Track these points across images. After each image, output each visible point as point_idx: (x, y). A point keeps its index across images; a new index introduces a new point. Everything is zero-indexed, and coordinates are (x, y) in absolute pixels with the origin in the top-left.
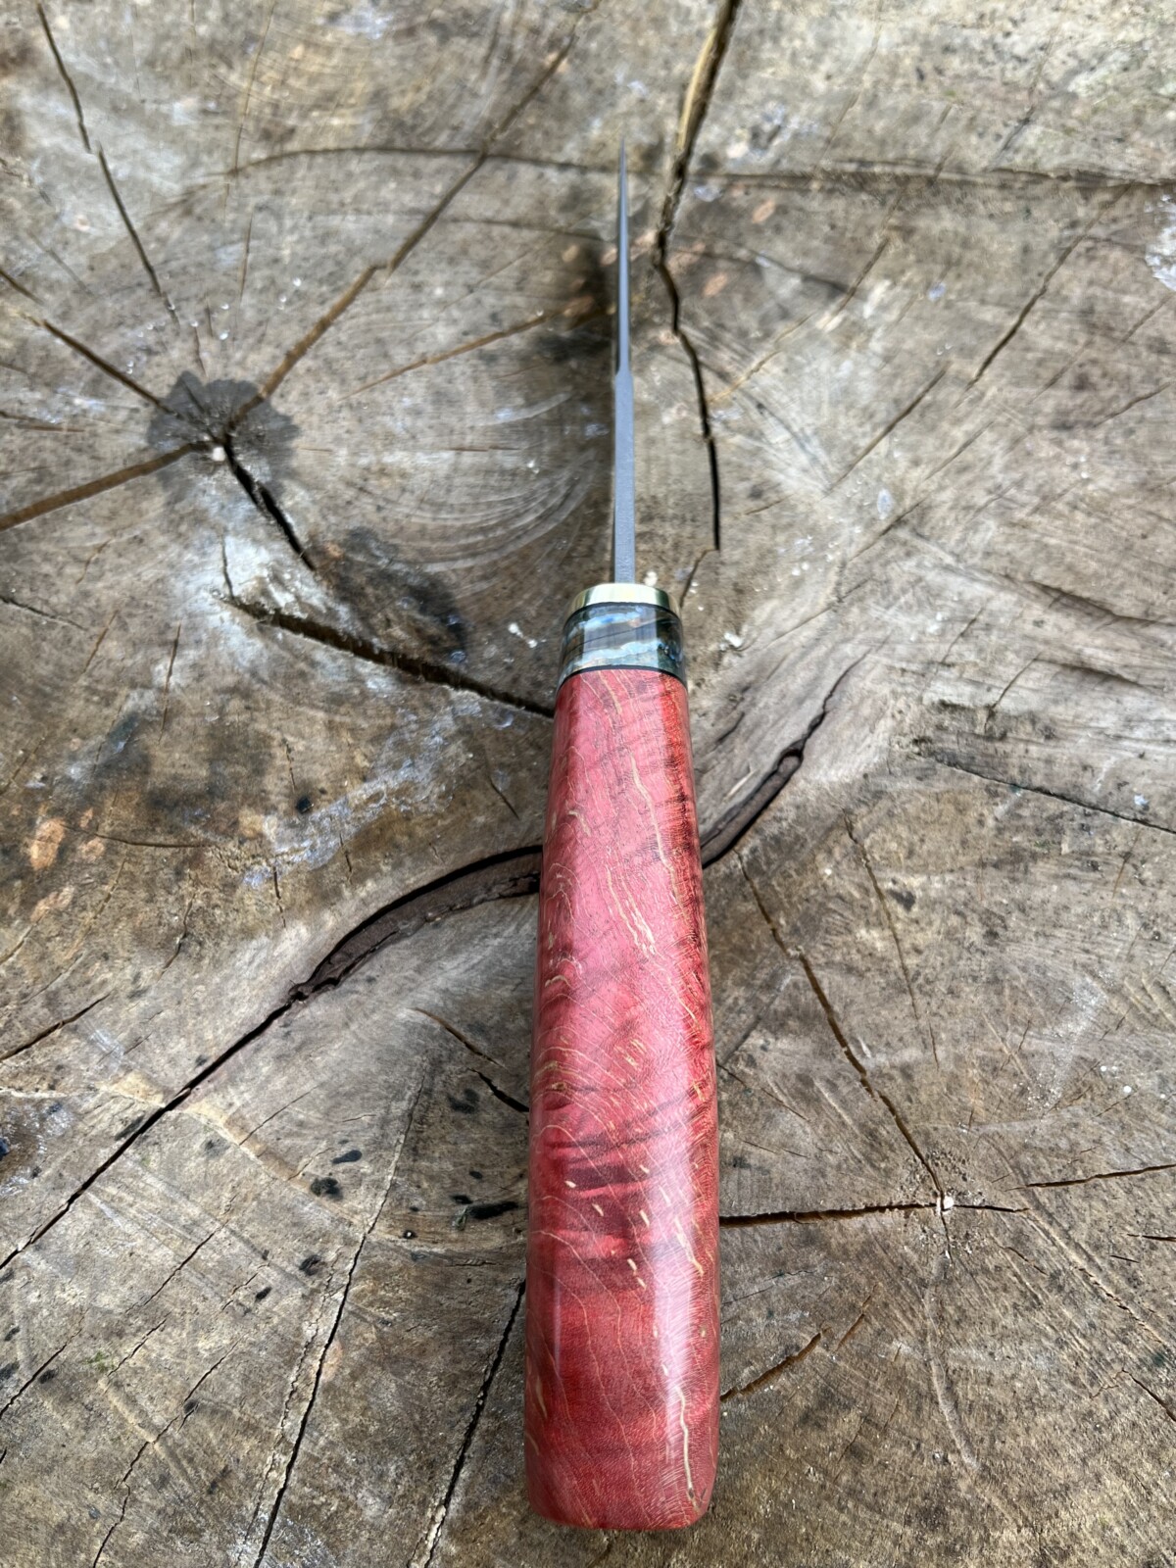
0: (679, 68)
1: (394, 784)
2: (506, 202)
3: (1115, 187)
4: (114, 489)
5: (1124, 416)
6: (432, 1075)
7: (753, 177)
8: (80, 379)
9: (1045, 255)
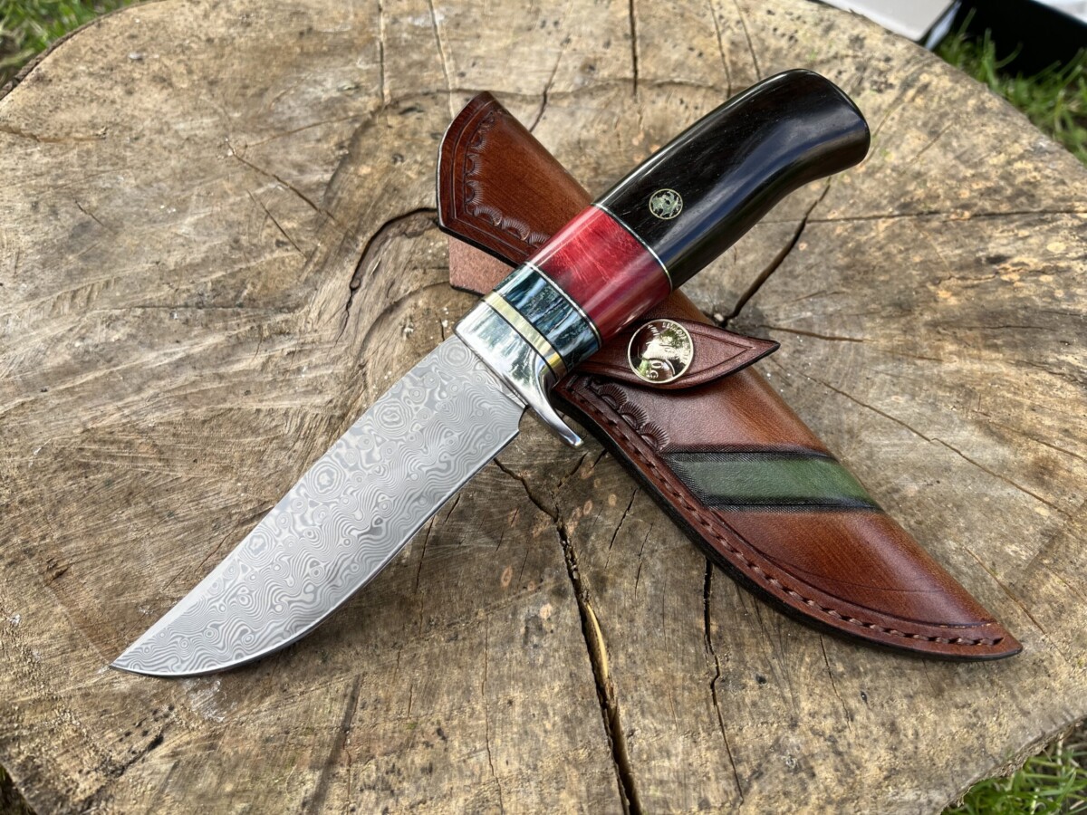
4: (753, 282)
8: (819, 325)
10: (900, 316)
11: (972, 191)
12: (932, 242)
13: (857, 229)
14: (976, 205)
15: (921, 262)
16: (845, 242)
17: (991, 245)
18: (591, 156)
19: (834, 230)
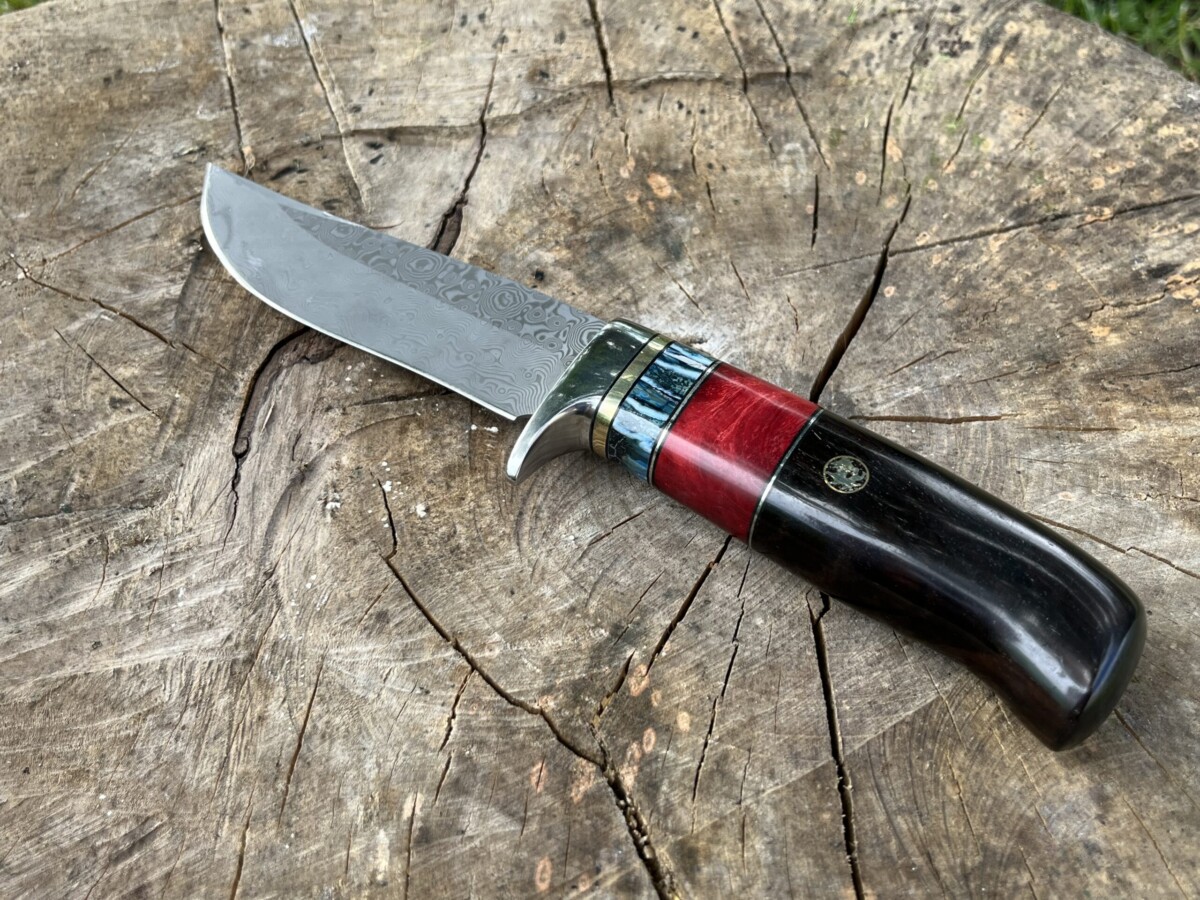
4: (829, 354)
6: (359, 207)
8: (935, 403)
10: (1046, 373)
11: (1107, 178)
12: (1067, 259)
13: (961, 254)
14: (1116, 197)
15: (1059, 290)
16: (947, 275)
17: (1149, 251)
18: (563, 203)
19: (929, 260)
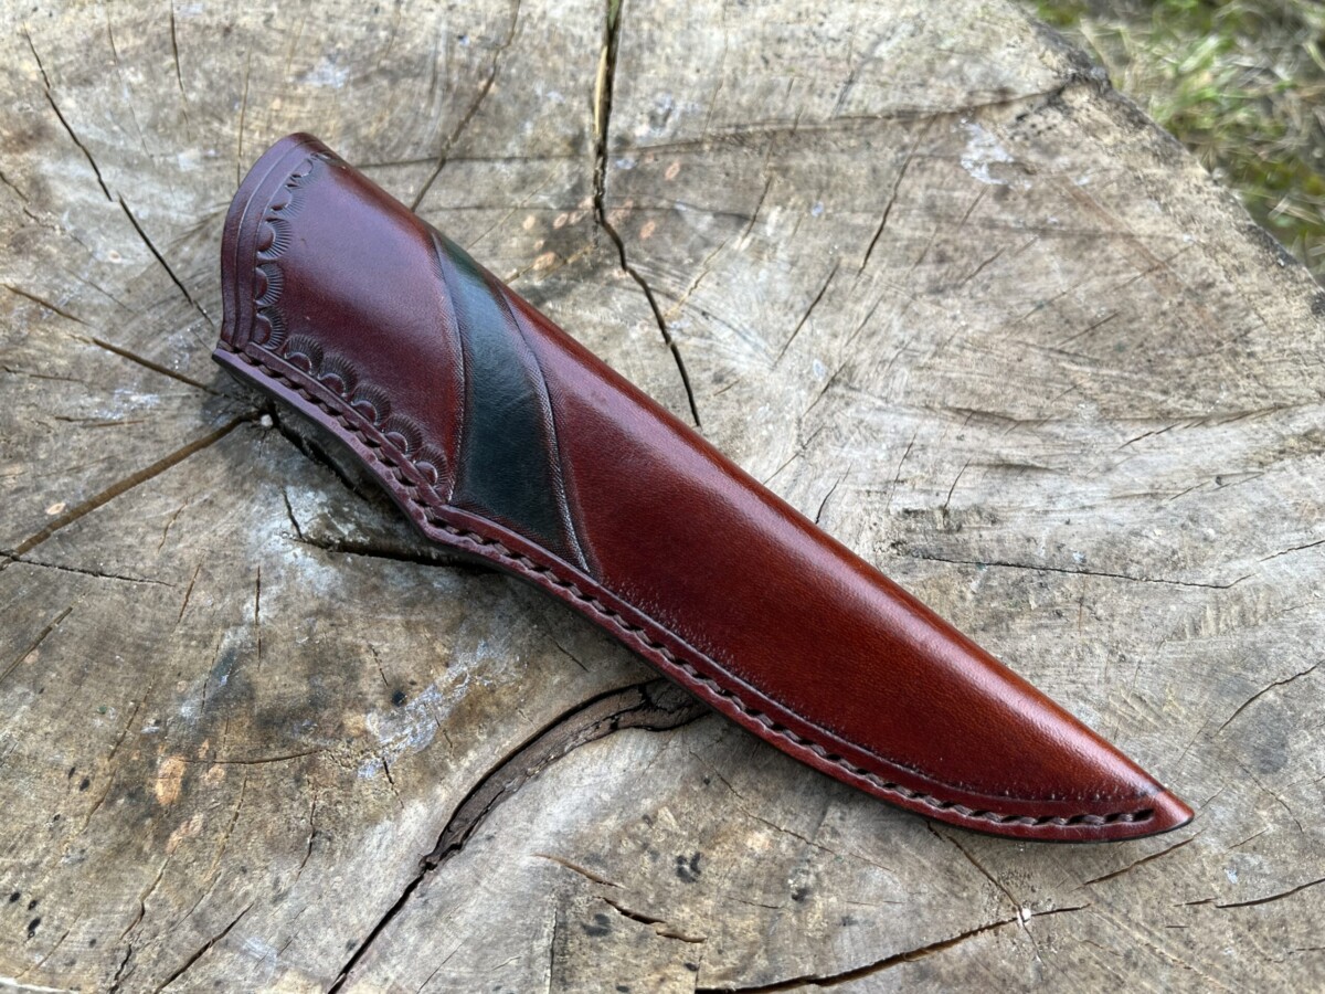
0: (583, 79)
1: (474, 665)
2: (469, 192)
3: (927, 119)
4: (180, 464)
5: (978, 276)
6: (563, 909)
7: (658, 147)
8: (133, 380)
9: (889, 172)
